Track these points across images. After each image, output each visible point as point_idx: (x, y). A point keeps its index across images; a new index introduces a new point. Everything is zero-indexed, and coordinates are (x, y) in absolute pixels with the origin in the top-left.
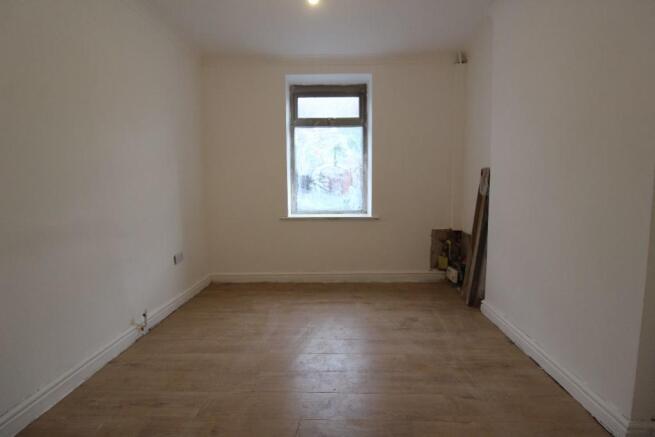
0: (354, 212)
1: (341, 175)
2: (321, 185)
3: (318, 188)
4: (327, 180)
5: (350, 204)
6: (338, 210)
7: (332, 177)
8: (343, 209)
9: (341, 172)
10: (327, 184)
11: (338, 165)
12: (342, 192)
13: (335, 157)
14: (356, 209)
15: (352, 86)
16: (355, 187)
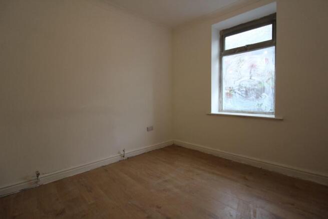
0: (265, 113)
1: (255, 85)
2: (240, 93)
3: (237, 95)
4: (244, 89)
5: (262, 106)
6: (252, 111)
7: (248, 86)
8: (256, 110)
9: (256, 82)
10: (244, 92)
11: (253, 78)
12: (257, 98)
13: (250, 73)
14: (268, 110)
15: (265, 17)
16: (268, 94)
